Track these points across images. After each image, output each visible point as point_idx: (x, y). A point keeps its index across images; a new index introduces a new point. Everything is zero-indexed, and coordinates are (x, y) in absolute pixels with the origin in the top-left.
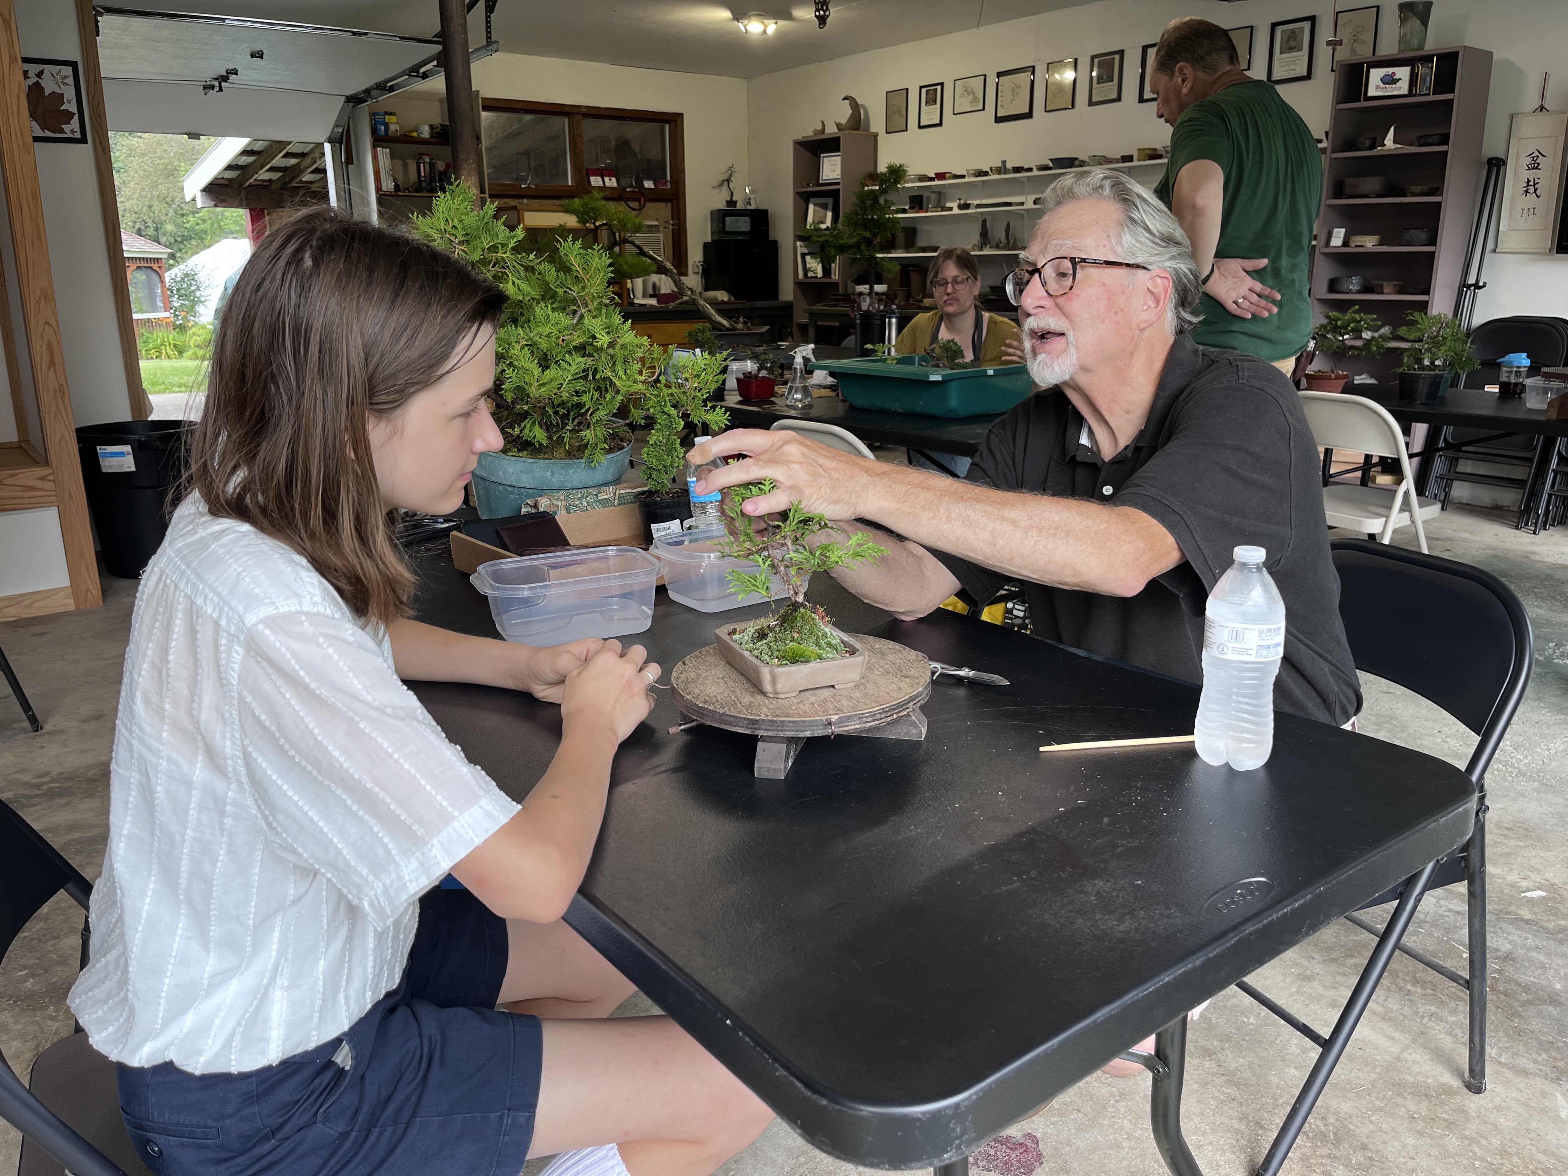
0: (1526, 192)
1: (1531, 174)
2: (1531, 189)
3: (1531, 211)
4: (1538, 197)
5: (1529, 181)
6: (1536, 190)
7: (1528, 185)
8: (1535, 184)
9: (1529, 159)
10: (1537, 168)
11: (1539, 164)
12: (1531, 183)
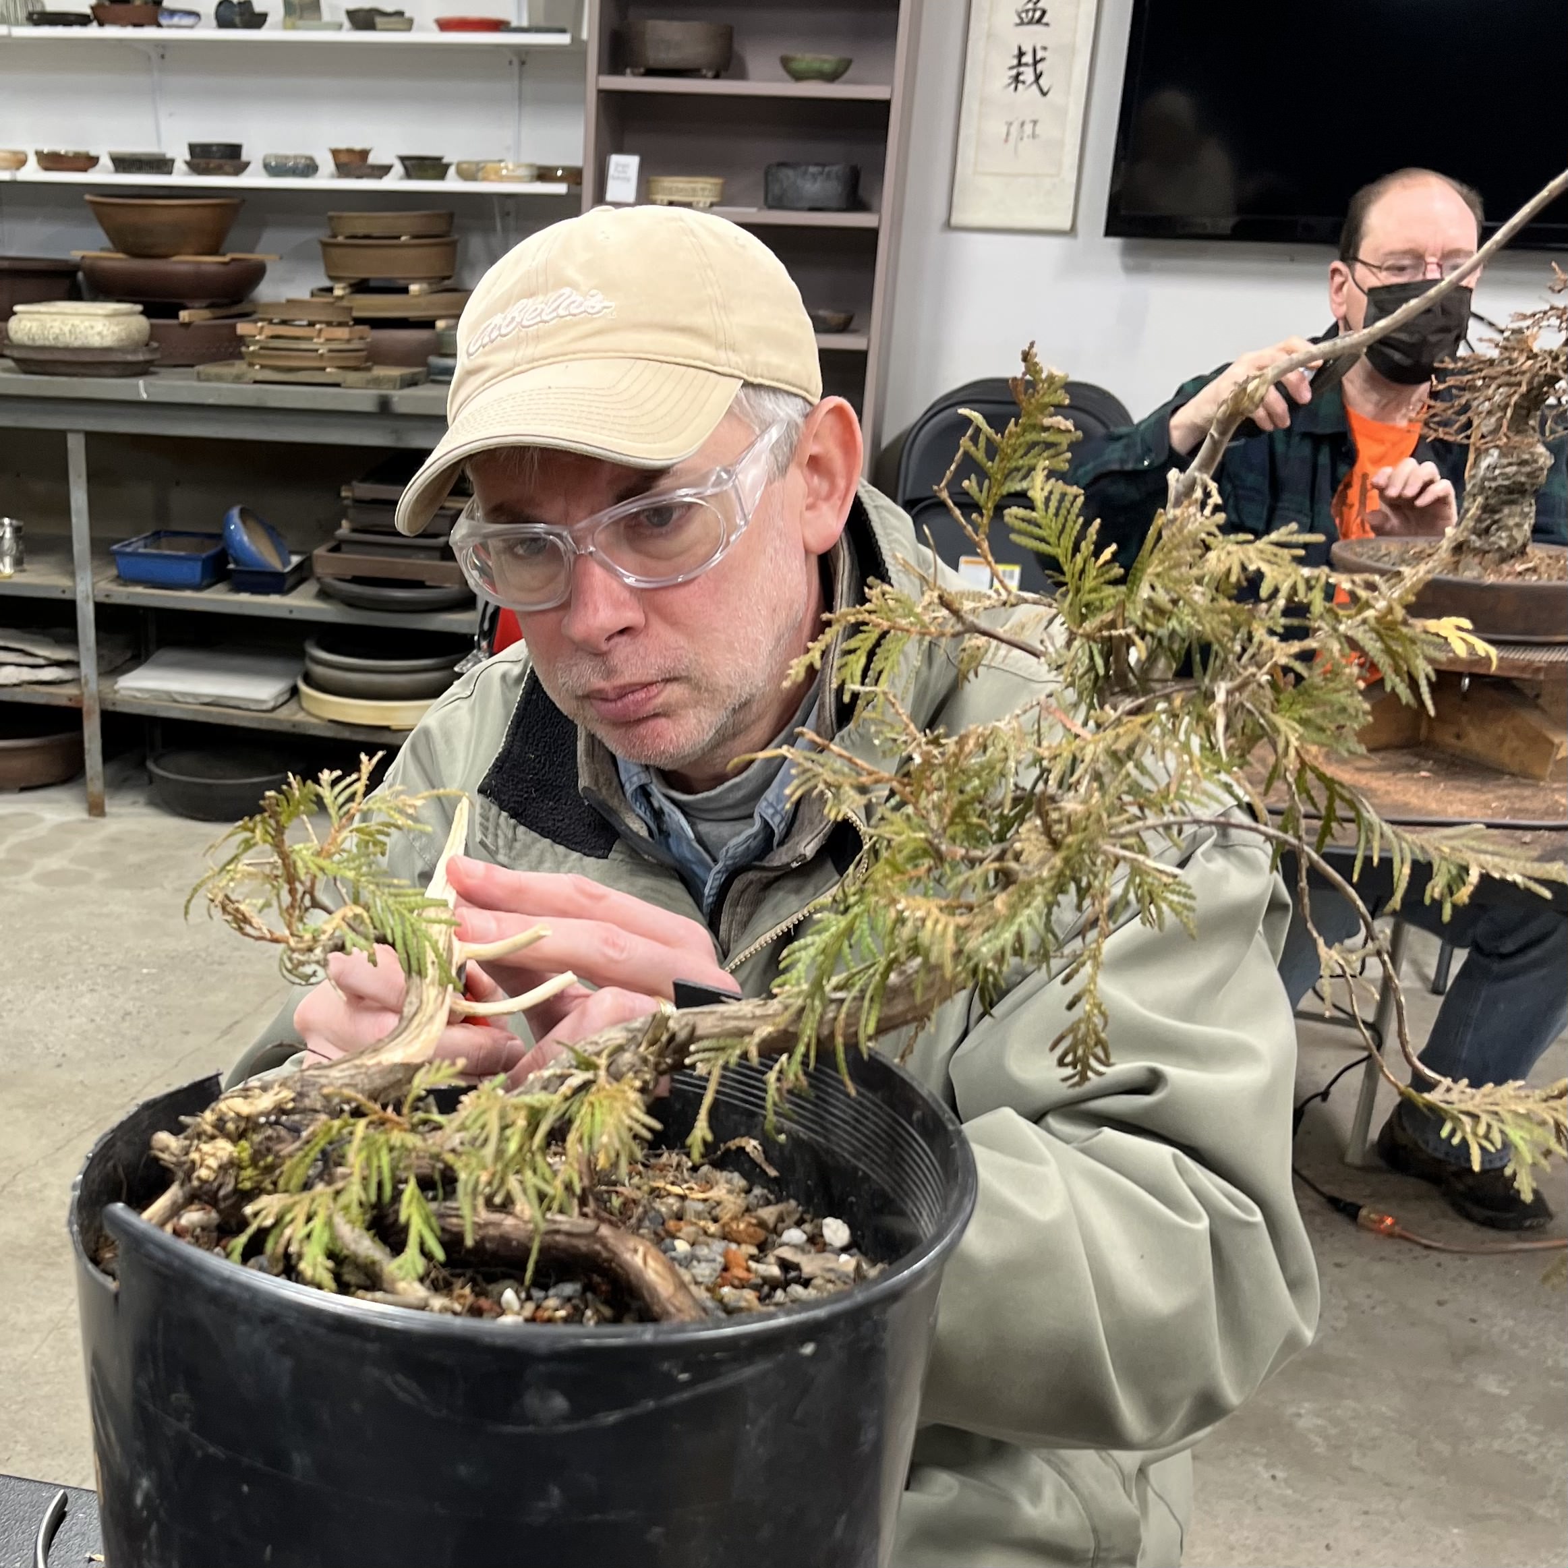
0: (1016, 79)
1: (1030, 37)
2: (1028, 75)
3: (1028, 128)
4: (1044, 94)
5: (1021, 54)
6: (1038, 77)
7: (1020, 64)
8: (1036, 63)
10: (1039, 21)
11: (1044, 12)
12: (1028, 59)
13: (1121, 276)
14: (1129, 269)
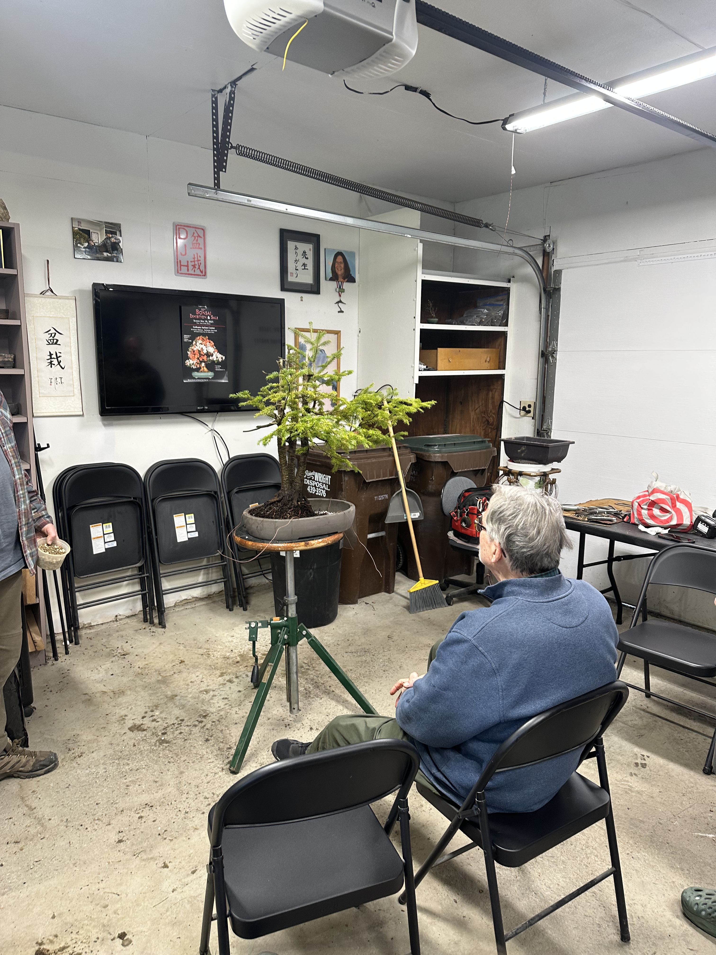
0: (51, 363)
1: (53, 349)
2: (55, 362)
3: (59, 380)
4: (63, 369)
5: (51, 355)
6: (59, 363)
7: (51, 358)
8: (57, 358)
9: (47, 336)
10: (56, 343)
11: (57, 340)
12: (54, 356)
13: (103, 427)
14: (105, 425)
